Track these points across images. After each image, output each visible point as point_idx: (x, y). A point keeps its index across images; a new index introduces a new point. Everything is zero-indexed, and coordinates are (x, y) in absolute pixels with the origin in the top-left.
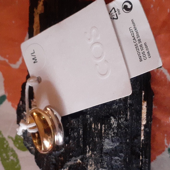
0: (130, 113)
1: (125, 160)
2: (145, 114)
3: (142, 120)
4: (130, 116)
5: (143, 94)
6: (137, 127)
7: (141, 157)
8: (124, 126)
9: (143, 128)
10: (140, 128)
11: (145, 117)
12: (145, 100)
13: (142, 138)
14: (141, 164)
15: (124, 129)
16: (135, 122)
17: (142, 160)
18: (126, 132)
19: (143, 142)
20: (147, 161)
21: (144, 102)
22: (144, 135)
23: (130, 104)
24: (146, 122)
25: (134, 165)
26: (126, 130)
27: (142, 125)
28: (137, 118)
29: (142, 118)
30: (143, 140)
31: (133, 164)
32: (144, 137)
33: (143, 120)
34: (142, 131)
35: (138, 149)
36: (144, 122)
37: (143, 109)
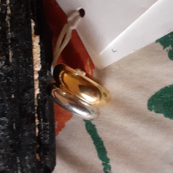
0: (13, 52)
1: (10, 127)
2: (39, 55)
3: (34, 64)
4: (13, 57)
5: (33, 24)
6: (27, 74)
7: (37, 121)
8: (5, 73)
9: (36, 76)
10: (31, 76)
11: (39, 59)
12: (36, 34)
13: (37, 92)
15: (5, 78)
16: (23, 67)
17: (39, 126)
18: (9, 84)
19: (39, 98)
20: (47, 125)
21: (35, 37)
22: (39, 87)
23: (12, 39)
24: (40, 67)
25: (26, 134)
26: (8, 80)
27: (35, 72)
28: (26, 61)
29: (35, 62)
30: (38, 95)
31: (24, 131)
32: (40, 91)
33: (36, 64)
34: (36, 80)
35: (30, 108)
36: (38, 68)
37: (34, 47)
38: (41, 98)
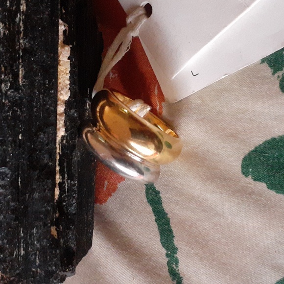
0: (25, 70)
1: (13, 183)
2: (68, 76)
3: (59, 89)
4: (24, 77)
5: (62, 28)
6: (45, 105)
7: (58, 176)
8: (9, 101)
9: (61, 109)
11: (68, 82)
12: (66, 42)
13: (61, 132)
14: (60, 195)
15: (10, 108)
16: (40, 93)
17: (61, 185)
18: (15, 117)
19: (64, 142)
21: (63, 47)
22: (65, 125)
23: (25, 50)
24: (69, 94)
25: (36, 195)
26: (14, 112)
27: (58, 103)
28: (45, 84)
29: (60, 86)
30: (63, 137)
31: (33, 191)
32: (66, 131)
33: (62, 89)
34: (61, 115)
35: (46, 156)
36: (64, 95)
37: (61, 63)
38: (66, 142)
